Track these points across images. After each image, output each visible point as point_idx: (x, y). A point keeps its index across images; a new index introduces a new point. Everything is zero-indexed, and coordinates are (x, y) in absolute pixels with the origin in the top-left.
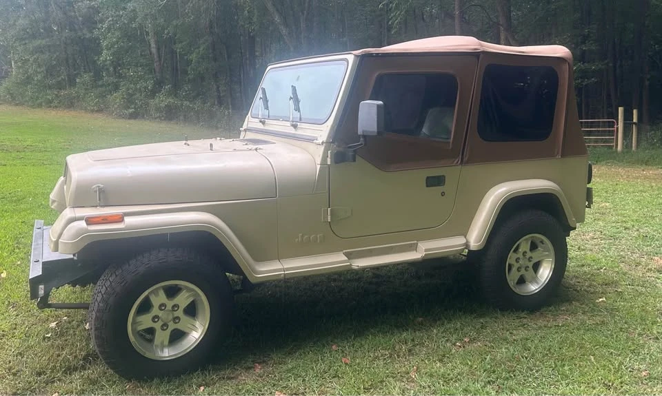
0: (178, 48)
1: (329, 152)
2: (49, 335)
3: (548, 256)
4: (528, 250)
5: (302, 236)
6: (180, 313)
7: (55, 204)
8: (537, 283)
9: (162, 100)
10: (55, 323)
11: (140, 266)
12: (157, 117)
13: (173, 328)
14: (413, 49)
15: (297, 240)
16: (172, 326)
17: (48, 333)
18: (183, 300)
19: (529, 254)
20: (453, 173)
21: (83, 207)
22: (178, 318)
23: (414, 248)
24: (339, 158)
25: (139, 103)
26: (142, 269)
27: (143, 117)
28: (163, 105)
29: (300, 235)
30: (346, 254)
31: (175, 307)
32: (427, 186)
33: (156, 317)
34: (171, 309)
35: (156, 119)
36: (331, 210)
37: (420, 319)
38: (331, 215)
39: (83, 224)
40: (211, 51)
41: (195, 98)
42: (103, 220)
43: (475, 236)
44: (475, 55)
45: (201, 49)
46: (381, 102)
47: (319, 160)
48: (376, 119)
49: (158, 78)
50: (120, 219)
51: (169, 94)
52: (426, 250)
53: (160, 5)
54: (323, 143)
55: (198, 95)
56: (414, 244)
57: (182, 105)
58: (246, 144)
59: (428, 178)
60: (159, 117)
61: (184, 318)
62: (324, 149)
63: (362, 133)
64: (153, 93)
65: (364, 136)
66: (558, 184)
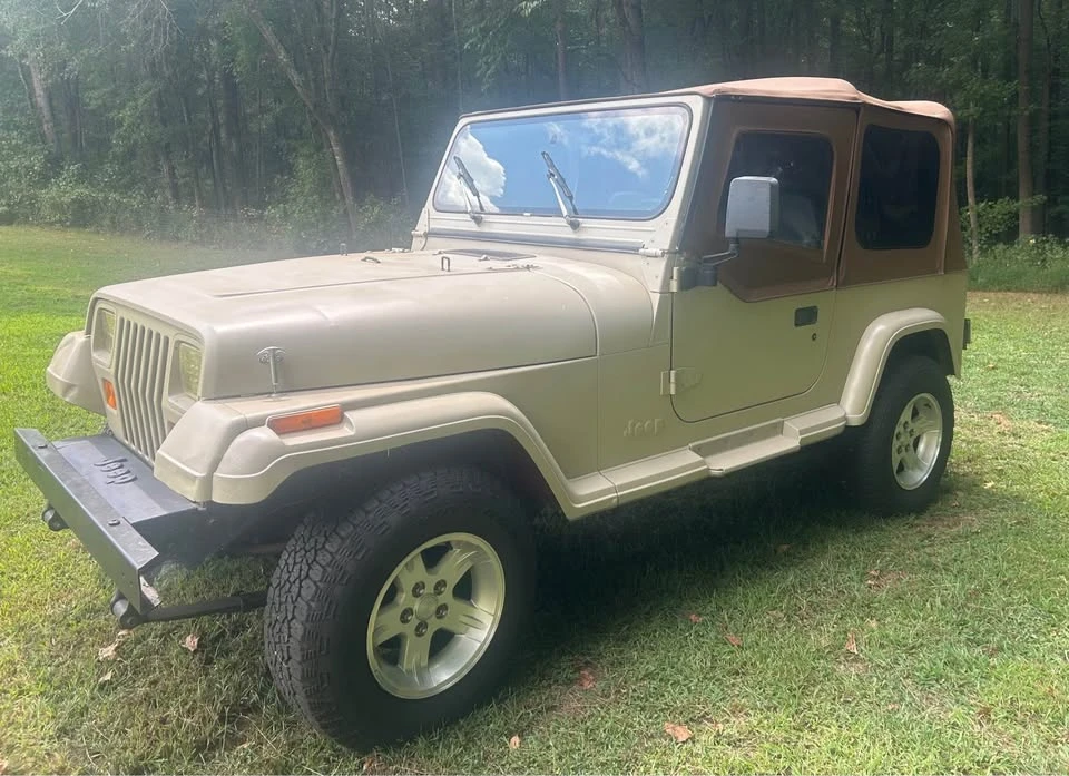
0: (93, 99)
1: (675, 269)
2: (108, 677)
3: (931, 427)
4: (909, 420)
5: (634, 425)
6: (447, 596)
7: (73, 393)
8: (922, 470)
9: (66, 190)
10: (112, 647)
11: (387, 511)
12: (56, 222)
13: (435, 630)
14: (780, 93)
15: (625, 433)
16: (434, 625)
17: (104, 673)
18: (452, 569)
19: (911, 425)
20: (826, 301)
21: (239, 396)
22: (443, 607)
23: (777, 430)
24: (690, 280)
25: (18, 198)
26: (394, 519)
27: (26, 221)
28: (66, 199)
29: (630, 423)
30: (697, 450)
31: (441, 584)
32: (797, 325)
33: (408, 611)
34: (432, 591)
35: (52, 224)
36: (676, 374)
37: (785, 547)
38: (677, 384)
39: (265, 434)
40: (155, 106)
41: (128, 187)
42: (303, 422)
43: (852, 404)
44: (854, 108)
45: (141, 101)
46: (774, 180)
47: (656, 285)
48: (768, 209)
49: (53, 150)
50: (335, 417)
51: (80, 179)
52: (801, 433)
53: (63, 19)
54: (663, 253)
55: (133, 182)
56: (779, 423)
57: (106, 199)
58: (486, 259)
59: (798, 311)
60: (60, 221)
61: (455, 605)
62: (667, 265)
63: (734, 235)
64: (44, 179)
65: (737, 240)
66: (942, 314)
